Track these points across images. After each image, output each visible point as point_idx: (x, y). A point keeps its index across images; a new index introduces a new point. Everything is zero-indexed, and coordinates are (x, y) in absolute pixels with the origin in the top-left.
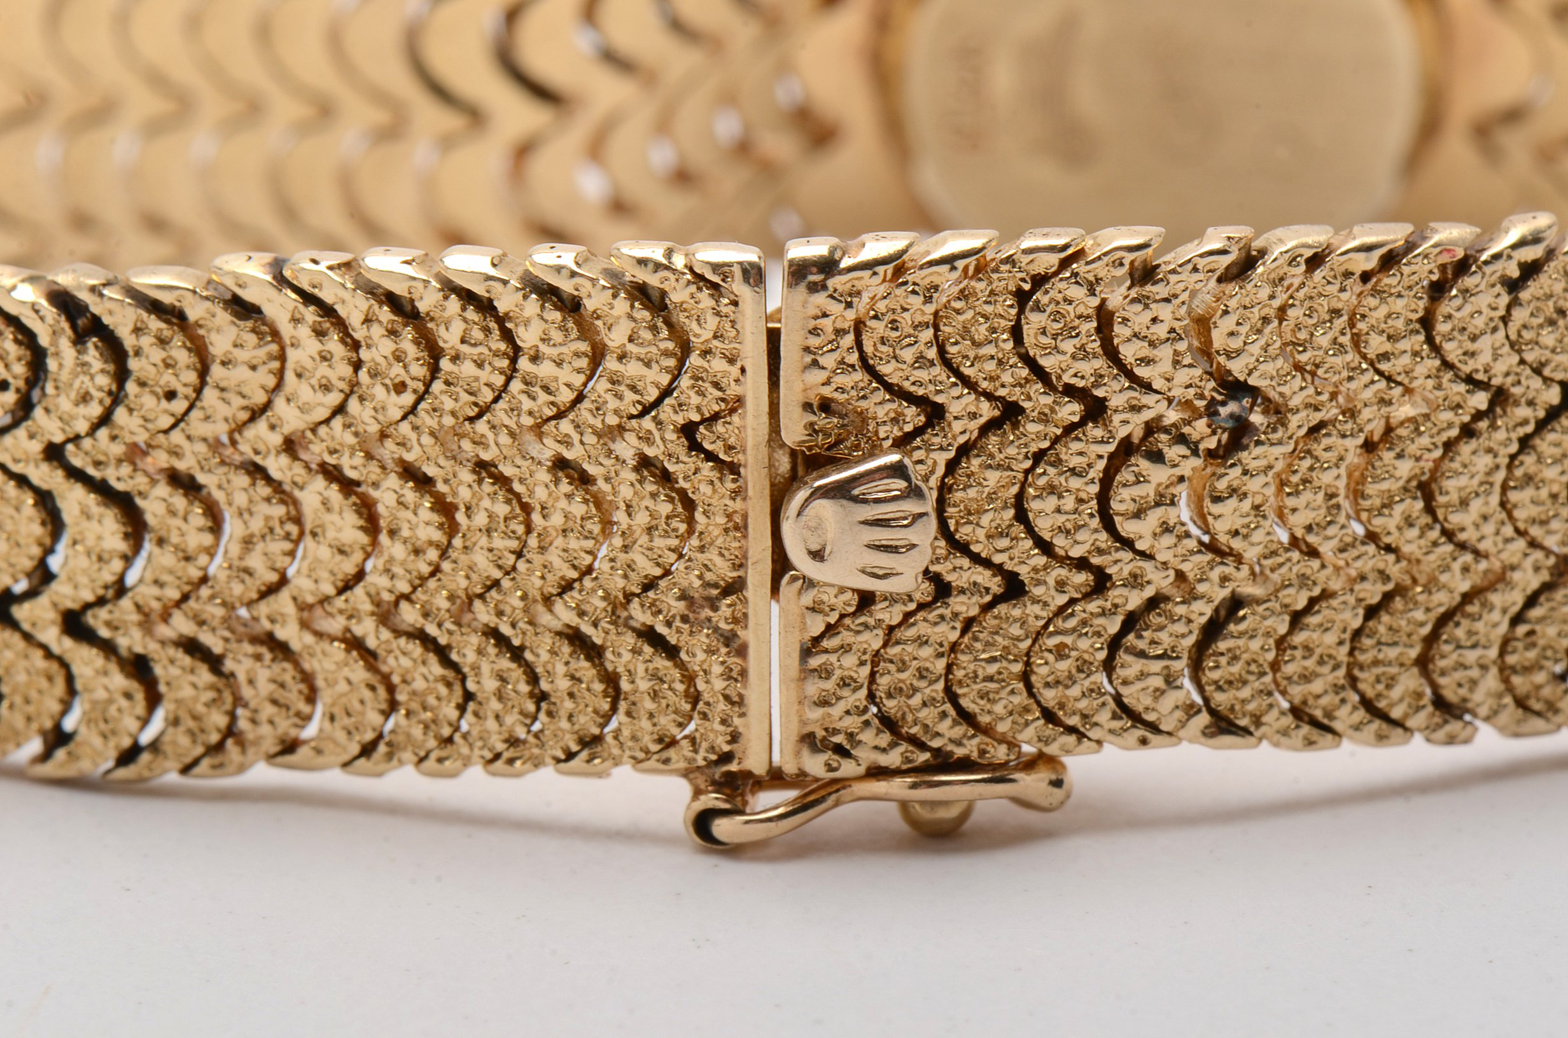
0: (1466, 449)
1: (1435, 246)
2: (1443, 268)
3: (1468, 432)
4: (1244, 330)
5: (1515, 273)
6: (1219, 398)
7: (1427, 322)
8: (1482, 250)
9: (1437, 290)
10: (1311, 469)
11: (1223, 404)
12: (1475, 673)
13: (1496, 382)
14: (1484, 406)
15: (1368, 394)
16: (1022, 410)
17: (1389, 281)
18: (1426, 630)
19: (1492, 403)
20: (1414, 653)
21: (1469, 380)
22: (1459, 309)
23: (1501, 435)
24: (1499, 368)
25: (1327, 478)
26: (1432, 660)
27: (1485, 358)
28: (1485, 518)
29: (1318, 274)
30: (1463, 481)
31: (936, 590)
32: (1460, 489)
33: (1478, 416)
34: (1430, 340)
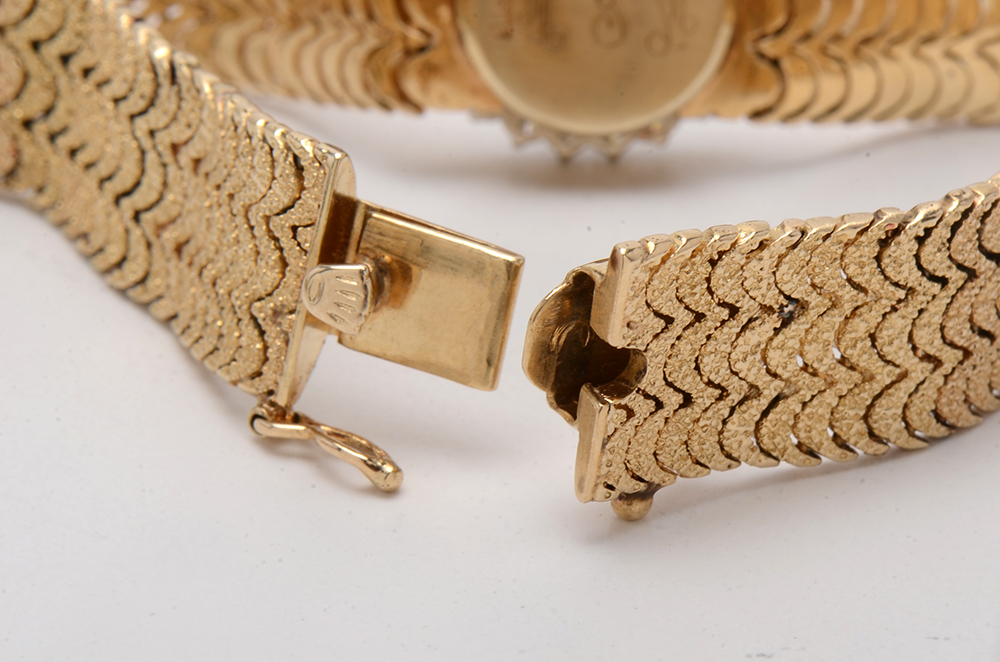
0: (894, 315)
1: (885, 222)
2: (887, 232)
3: (894, 309)
4: (792, 271)
5: (922, 234)
6: (785, 304)
7: (878, 259)
8: (907, 223)
9: (884, 243)
10: (818, 333)
11: (787, 306)
12: (890, 421)
13: (909, 285)
14: (903, 297)
15: (847, 297)
16: (705, 316)
17: (863, 238)
18: (868, 402)
19: (907, 295)
20: (862, 413)
21: (896, 285)
22: (894, 252)
23: (910, 309)
24: (912, 278)
25: (825, 336)
26: (870, 416)
27: (906, 274)
28: (900, 348)
29: (828, 242)
30: (891, 332)
32: (889, 336)
33: (899, 301)
34: (879, 266)
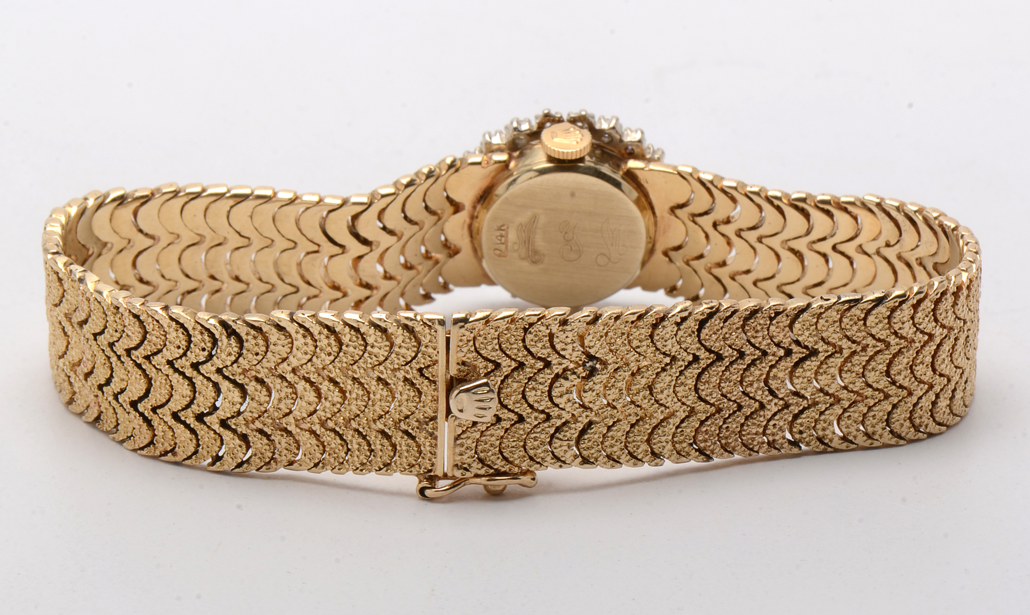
0: (663, 374)
1: (654, 313)
2: (656, 319)
3: (664, 370)
4: (595, 340)
5: (679, 321)
6: (586, 361)
7: (651, 336)
8: (669, 313)
9: (655, 326)
10: (615, 382)
11: (588, 362)
12: (664, 444)
13: (672, 354)
14: (669, 362)
15: (633, 359)
16: (525, 365)
17: (640, 323)
18: (649, 431)
19: (671, 361)
20: (645, 438)
21: (664, 353)
22: (661, 332)
23: (674, 370)
24: (674, 350)
25: (619, 384)
26: (651, 440)
27: (669, 347)
28: (668, 396)
29: (618, 322)
30: (662, 385)
31: (497, 420)
32: (661, 387)
33: (667, 365)
34: (652, 342)
